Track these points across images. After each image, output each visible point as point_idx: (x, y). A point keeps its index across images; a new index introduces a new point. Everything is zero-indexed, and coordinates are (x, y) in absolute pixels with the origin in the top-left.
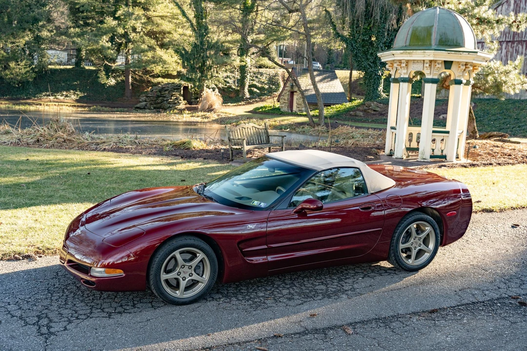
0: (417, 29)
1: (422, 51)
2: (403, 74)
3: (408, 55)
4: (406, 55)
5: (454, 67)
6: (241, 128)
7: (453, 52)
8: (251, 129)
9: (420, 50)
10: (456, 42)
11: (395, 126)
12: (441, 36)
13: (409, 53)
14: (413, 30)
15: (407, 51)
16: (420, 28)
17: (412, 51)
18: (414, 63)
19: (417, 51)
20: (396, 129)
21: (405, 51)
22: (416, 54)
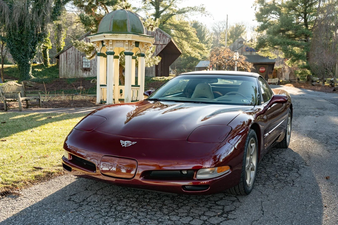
0: (116, 21)
1: (125, 34)
2: (110, 49)
3: (115, 37)
4: (114, 37)
5: (140, 46)
6: (8, 85)
7: (142, 36)
8: (14, 86)
9: (123, 33)
10: (140, 31)
11: (105, 84)
12: (132, 26)
13: (116, 36)
14: (114, 22)
15: (115, 34)
16: (118, 21)
17: (118, 34)
18: (117, 42)
19: (121, 34)
20: (106, 86)
21: (113, 34)
22: (121, 36)
